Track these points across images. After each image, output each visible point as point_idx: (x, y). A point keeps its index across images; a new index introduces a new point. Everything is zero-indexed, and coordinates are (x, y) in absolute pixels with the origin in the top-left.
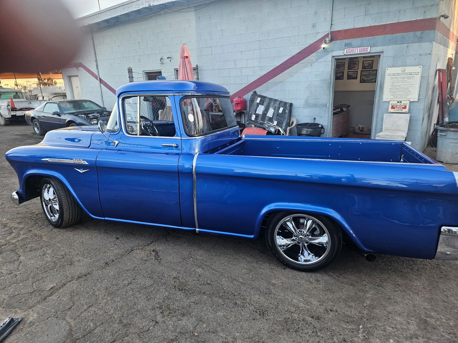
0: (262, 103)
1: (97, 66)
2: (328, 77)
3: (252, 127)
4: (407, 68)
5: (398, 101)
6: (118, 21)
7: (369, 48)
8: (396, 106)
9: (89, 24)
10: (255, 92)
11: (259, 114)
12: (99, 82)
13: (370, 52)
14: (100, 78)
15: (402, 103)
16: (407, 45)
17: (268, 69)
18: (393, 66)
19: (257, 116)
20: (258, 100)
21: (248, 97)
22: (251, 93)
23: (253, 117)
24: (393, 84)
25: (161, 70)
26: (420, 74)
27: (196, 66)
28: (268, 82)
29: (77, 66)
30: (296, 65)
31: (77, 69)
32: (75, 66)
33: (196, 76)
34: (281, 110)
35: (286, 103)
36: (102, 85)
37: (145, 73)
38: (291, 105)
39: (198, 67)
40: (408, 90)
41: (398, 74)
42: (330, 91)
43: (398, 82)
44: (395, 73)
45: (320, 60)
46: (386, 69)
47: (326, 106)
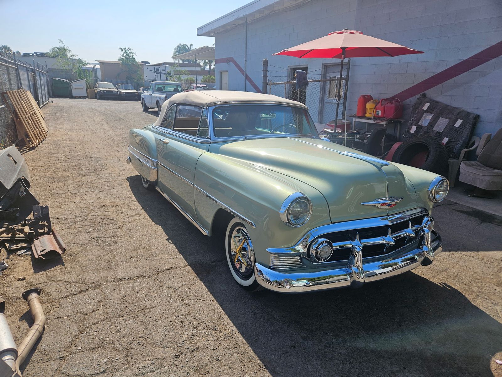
0: (429, 111)
1: (246, 61)
6: (273, 11)
9: (243, 15)
10: (424, 95)
11: (422, 126)
12: (245, 78)
14: (246, 74)
17: (447, 65)
19: (419, 128)
20: (426, 106)
21: (412, 101)
23: (413, 129)
25: (308, 65)
27: (348, 61)
28: (443, 83)
29: (229, 61)
30: (493, 60)
31: (228, 64)
32: (227, 61)
33: (346, 73)
34: (459, 123)
35: (468, 114)
36: (247, 81)
37: (290, 68)
38: (477, 117)
39: (351, 62)
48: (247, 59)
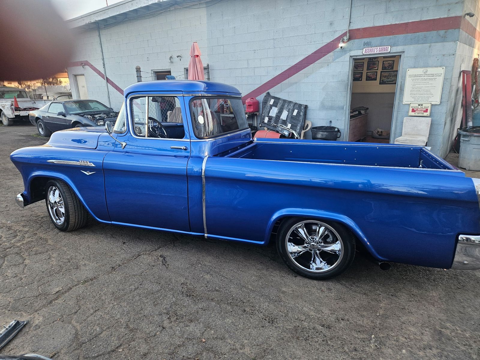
0: (275, 105)
1: (104, 65)
2: (346, 78)
3: (264, 129)
4: (428, 69)
6: (126, 18)
7: (390, 47)
8: (417, 109)
10: (268, 93)
11: (272, 117)
12: (105, 81)
13: (390, 52)
14: (107, 77)
16: (429, 44)
17: (282, 69)
18: (415, 67)
19: (270, 118)
20: (272, 102)
21: (260, 98)
22: (265, 94)
23: (266, 120)
25: (170, 69)
26: (442, 75)
27: (207, 66)
28: (282, 83)
29: (83, 65)
30: (312, 65)
31: (83, 68)
32: (81, 65)
33: (207, 76)
34: (295, 112)
35: (300, 105)
36: (109, 84)
37: (154, 72)
38: (306, 107)
39: (209, 67)
40: (430, 92)
41: (420, 76)
42: (347, 92)
43: (419, 83)
44: (416, 74)
45: (337, 60)
46: (407, 70)
47: (343, 109)
48: (105, 63)
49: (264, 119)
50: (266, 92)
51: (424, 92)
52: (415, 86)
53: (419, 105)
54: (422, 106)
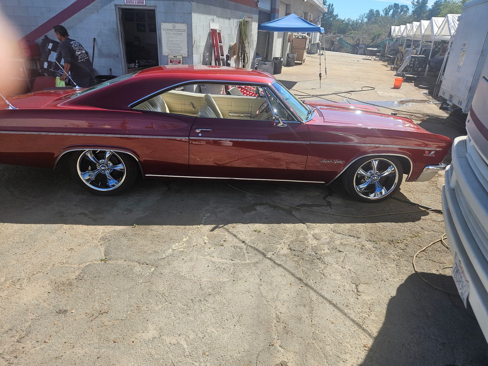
0: (54, 49)
2: (115, 26)
3: (45, 75)
4: (176, 25)
5: (174, 56)
8: (173, 60)
10: (46, 37)
11: (52, 62)
13: (145, 5)
15: (177, 58)
16: (172, 2)
17: (56, 12)
18: (166, 22)
19: (50, 63)
20: (50, 46)
21: (39, 41)
22: (43, 37)
23: (46, 65)
24: (168, 40)
26: (186, 31)
40: (180, 46)
41: (170, 30)
42: (119, 41)
43: (171, 37)
44: (168, 29)
45: (105, 8)
46: (161, 23)
47: (119, 57)
49: (43, 64)
50: (45, 35)
51: (176, 45)
52: (169, 40)
53: (174, 57)
54: (176, 58)
